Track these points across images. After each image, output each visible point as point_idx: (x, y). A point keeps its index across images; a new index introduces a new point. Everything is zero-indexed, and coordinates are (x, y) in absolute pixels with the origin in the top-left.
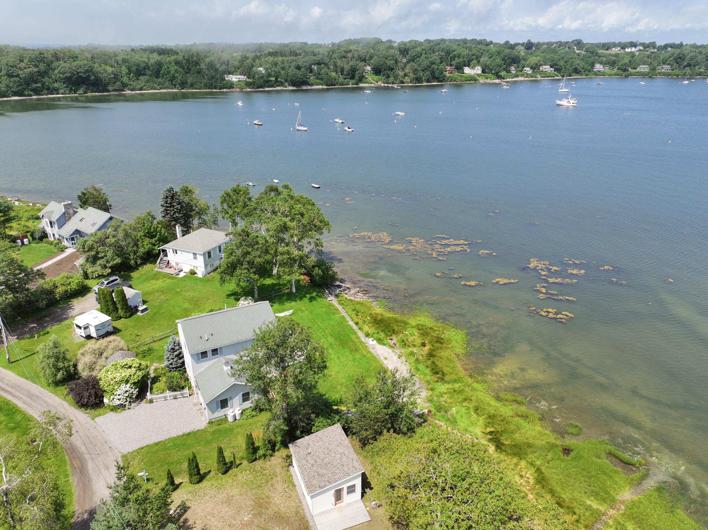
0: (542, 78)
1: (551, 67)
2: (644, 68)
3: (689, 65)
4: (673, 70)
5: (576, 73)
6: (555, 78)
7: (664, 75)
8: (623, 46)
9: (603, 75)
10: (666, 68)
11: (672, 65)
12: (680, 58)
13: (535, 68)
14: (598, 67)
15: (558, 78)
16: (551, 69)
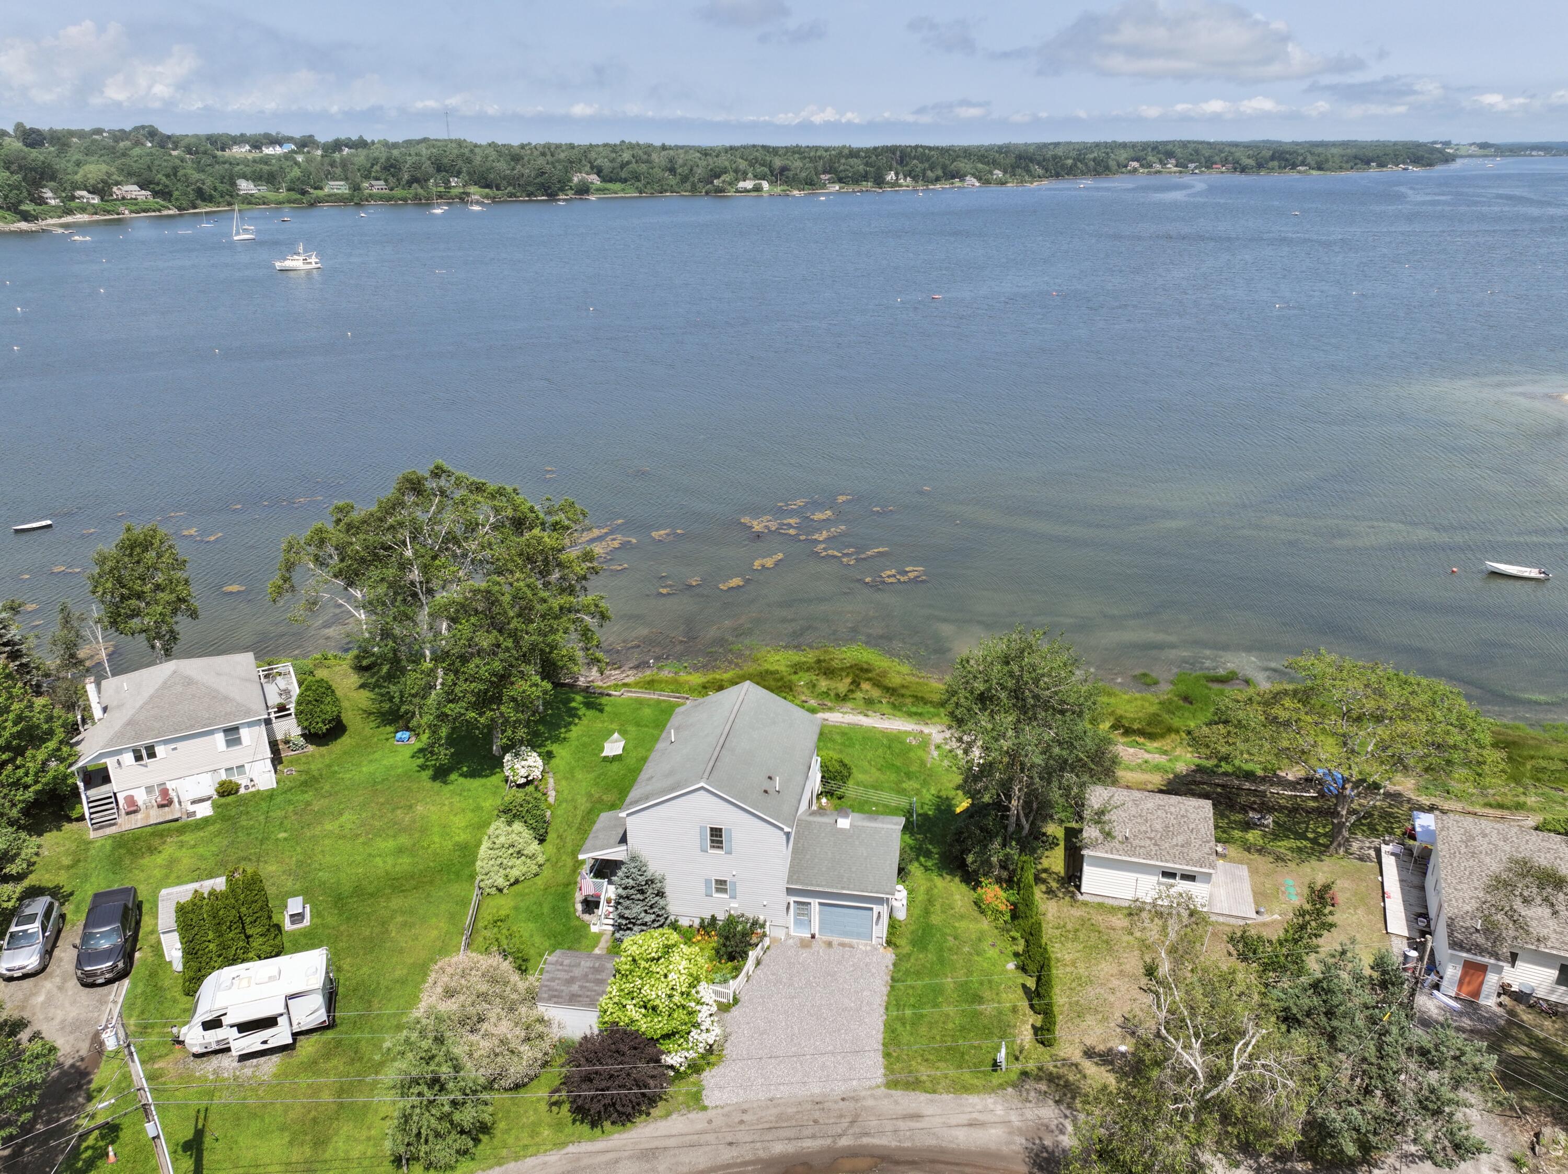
0: (134, 215)
1: (142, 188)
2: (338, 187)
3: (413, 180)
4: (391, 189)
5: (204, 200)
6: (165, 212)
7: (381, 199)
8: (256, 144)
9: (264, 204)
10: (378, 187)
11: (386, 181)
12: (392, 166)
13: (102, 190)
14: (245, 186)
15: (171, 212)
16: (143, 192)
